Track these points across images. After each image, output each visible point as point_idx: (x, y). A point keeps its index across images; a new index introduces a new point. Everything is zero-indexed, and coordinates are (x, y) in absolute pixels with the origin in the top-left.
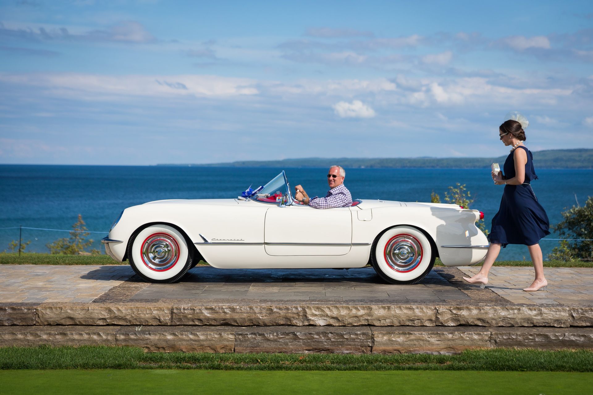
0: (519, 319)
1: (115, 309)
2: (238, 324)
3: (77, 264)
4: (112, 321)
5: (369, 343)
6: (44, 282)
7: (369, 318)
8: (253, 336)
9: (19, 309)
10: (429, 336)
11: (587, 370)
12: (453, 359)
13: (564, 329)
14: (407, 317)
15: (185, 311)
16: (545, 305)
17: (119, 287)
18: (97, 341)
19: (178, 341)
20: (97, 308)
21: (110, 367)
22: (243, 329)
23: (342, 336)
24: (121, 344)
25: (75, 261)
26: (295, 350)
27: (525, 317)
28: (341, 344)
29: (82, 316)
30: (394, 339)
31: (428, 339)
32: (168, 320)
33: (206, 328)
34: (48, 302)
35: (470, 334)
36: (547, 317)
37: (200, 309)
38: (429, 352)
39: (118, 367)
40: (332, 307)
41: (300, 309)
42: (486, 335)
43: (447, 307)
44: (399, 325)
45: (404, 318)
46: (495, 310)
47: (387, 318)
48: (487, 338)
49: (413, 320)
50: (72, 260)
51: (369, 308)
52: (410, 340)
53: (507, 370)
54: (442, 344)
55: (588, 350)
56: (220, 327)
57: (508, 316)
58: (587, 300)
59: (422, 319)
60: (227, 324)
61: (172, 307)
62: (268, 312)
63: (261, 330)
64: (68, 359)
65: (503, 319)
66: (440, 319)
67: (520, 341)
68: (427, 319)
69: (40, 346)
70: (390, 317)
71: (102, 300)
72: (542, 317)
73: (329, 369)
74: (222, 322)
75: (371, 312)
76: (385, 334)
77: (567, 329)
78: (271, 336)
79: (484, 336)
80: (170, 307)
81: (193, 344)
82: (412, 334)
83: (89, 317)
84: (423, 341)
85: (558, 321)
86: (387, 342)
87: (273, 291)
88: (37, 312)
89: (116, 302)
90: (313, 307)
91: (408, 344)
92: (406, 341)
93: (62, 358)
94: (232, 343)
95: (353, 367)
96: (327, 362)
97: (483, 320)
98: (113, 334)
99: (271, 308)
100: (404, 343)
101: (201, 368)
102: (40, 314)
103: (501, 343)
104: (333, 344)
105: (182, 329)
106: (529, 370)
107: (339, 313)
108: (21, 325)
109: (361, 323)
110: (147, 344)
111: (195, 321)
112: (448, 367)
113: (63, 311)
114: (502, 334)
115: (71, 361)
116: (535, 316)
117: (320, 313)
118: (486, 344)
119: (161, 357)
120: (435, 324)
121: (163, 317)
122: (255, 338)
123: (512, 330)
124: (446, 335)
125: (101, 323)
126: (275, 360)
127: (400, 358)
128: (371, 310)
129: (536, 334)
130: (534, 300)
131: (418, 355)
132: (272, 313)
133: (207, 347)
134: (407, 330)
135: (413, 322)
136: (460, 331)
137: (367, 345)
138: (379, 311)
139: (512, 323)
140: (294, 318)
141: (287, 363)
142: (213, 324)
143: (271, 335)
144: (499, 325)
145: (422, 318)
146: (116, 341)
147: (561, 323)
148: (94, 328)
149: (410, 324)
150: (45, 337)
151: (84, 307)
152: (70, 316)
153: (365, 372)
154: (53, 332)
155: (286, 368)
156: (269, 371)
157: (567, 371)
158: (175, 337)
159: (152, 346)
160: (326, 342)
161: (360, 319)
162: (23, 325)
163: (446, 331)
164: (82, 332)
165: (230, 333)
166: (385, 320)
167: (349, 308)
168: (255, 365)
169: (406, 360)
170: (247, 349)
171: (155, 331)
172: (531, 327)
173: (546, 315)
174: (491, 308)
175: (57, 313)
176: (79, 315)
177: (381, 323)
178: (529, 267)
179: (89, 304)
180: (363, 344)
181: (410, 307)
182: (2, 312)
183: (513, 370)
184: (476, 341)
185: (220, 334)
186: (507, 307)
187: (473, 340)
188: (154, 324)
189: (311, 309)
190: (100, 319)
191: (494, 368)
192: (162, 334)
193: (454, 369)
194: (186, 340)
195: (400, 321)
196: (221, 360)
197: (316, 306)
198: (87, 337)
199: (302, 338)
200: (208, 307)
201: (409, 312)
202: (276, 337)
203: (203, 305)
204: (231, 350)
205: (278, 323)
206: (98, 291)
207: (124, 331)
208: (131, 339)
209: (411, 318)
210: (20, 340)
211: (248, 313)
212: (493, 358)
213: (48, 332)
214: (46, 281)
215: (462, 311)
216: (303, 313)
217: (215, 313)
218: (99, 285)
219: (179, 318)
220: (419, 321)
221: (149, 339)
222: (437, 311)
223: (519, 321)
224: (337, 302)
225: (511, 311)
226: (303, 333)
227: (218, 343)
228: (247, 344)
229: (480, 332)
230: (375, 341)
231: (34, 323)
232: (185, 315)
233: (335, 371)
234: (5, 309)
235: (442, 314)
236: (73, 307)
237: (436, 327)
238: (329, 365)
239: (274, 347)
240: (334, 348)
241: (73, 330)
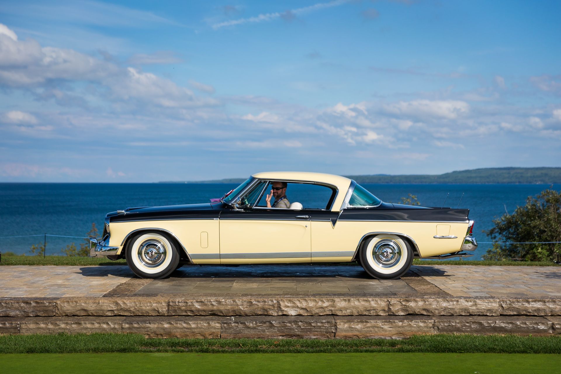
0: (458, 309)
1: (121, 302)
2: (223, 314)
4: (119, 312)
5: (332, 330)
6: (63, 280)
7: (333, 309)
8: (236, 325)
9: (42, 303)
10: (383, 324)
11: (515, 352)
12: (402, 343)
13: (495, 317)
14: (365, 308)
15: (179, 304)
16: (479, 297)
17: (125, 284)
18: (106, 329)
19: (173, 329)
20: (106, 301)
21: (117, 351)
22: (228, 318)
23: (310, 324)
24: (126, 332)
25: (89, 262)
26: (271, 336)
27: (462, 307)
28: (309, 331)
29: (94, 308)
30: (353, 326)
31: (381, 326)
32: (165, 312)
33: (197, 318)
34: (66, 296)
35: (417, 322)
36: (481, 307)
37: (192, 302)
38: (383, 337)
39: (124, 351)
40: (302, 299)
41: (275, 302)
42: (430, 322)
43: (398, 299)
44: (357, 314)
45: (362, 309)
46: (438, 302)
47: (347, 308)
48: (431, 325)
49: (369, 311)
50: (87, 261)
51: (333, 301)
52: (367, 327)
53: (448, 352)
54: (394, 331)
55: (515, 334)
56: (209, 317)
57: (449, 307)
58: (514, 293)
59: (378, 310)
60: (214, 315)
61: (168, 301)
62: (248, 304)
63: (242, 319)
64: (82, 344)
65: (445, 310)
66: (392, 309)
67: (459, 328)
68: (381, 309)
69: (59, 333)
70: (350, 308)
71: (111, 294)
72: (477, 308)
73: (299, 352)
74: (210, 313)
76: (346, 322)
77: (497, 318)
78: (251, 325)
79: (428, 323)
80: (167, 301)
81: (186, 332)
82: (368, 322)
83: (100, 309)
84: (378, 328)
85: (489, 310)
86: (347, 329)
87: (253, 286)
88: (57, 305)
89: (122, 297)
90: (286, 300)
91: (365, 331)
92: (363, 328)
93: (77, 343)
94: (219, 330)
95: (319, 350)
96: (298, 346)
97: (427, 310)
98: (120, 323)
99: (251, 301)
100: (362, 330)
101: (193, 352)
102: (59, 307)
103: (442, 329)
104: (303, 330)
105: (177, 319)
106: (466, 352)
107: (308, 305)
108: (43, 316)
109: (326, 313)
110: (148, 331)
111: (188, 312)
112: (398, 350)
113: (78, 305)
114: (443, 322)
115: (84, 346)
116: (471, 306)
117: (292, 305)
118: (430, 331)
119: (160, 342)
120: (387, 314)
121: (161, 308)
122: (237, 327)
123: (452, 319)
124: (397, 322)
125: (110, 314)
126: (254, 344)
127: (358, 342)
128: (334, 303)
129: (472, 322)
130: (470, 293)
131: (374, 339)
132: (252, 305)
133: (198, 334)
134: (364, 318)
136: (409, 319)
137: (331, 332)
138: (341, 303)
139: (452, 312)
140: (270, 309)
141: (264, 347)
142: (203, 314)
143: (251, 323)
144: (441, 314)
145: (376, 308)
146: (122, 329)
147: (493, 312)
148: (104, 318)
149: (367, 314)
150: (63, 326)
151: (96, 300)
152: (84, 308)
153: (330, 354)
154: (69, 322)
155: (264, 351)
156: (249, 354)
157: (498, 353)
158: (171, 326)
159: (152, 333)
161: (325, 310)
162: (45, 316)
163: (397, 319)
164: (94, 322)
165: (217, 322)
166: (346, 310)
167: (316, 301)
168: (238, 349)
169: (364, 343)
170: (231, 336)
171: (155, 321)
172: (467, 316)
173: (480, 306)
174: (434, 300)
175: (73, 306)
176: (91, 307)
177: (342, 313)
178: (466, 265)
179: (100, 298)
180: (327, 330)
181: (366, 299)
182: (28, 305)
183: (452, 352)
184: (422, 328)
185: (209, 323)
186: (447, 299)
187: (419, 327)
188: (154, 314)
190: (109, 311)
191: (436, 351)
192: (161, 323)
193: (403, 351)
194: (180, 328)
195: (359, 311)
196: (209, 345)
197: (289, 299)
198: (98, 326)
199: (277, 326)
200: (198, 300)
201: (366, 304)
202: (255, 325)
203: (194, 299)
204: (218, 337)
205: (256, 313)
206: (107, 287)
207: (128, 321)
208: (135, 328)
209: (368, 309)
210: (42, 328)
211: (231, 305)
212: (436, 342)
213: (65, 322)
214: (65, 279)
215: (410, 303)
216: (278, 305)
217: (204, 305)
218: (108, 282)
219: (174, 310)
220: (375, 311)
221: (150, 327)
222: (390, 303)
223: (457, 311)
224: (306, 295)
225: (450, 302)
226: (277, 321)
227: (206, 331)
228: (231, 331)
229: (425, 321)
230: (338, 328)
231: (54, 314)
232: (179, 307)
233: (304, 354)
234: (31, 302)
235: (393, 305)
236: (87, 301)
237: (389, 316)
238: (299, 348)
239: (253, 334)
240: (304, 334)
241: (86, 320)
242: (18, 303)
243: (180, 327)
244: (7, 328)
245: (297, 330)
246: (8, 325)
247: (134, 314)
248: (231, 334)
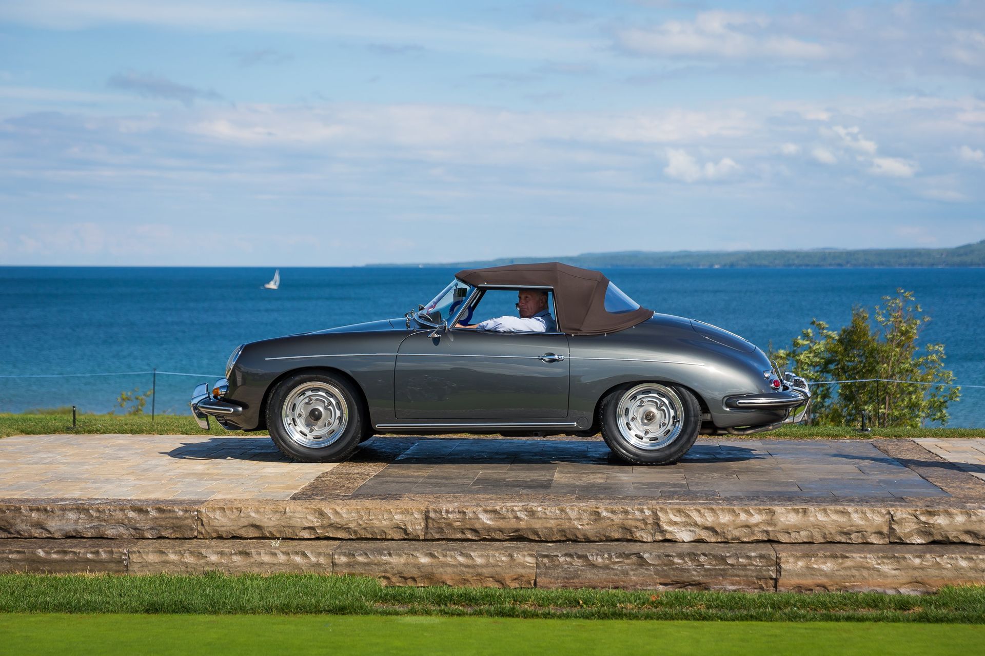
1: (331, 511)
2: (540, 537)
4: (325, 531)
5: (771, 573)
7: (770, 529)
8: (568, 559)
9: (169, 511)
10: (879, 562)
12: (925, 602)
14: (838, 527)
15: (449, 515)
18: (300, 566)
19: (438, 568)
20: (299, 509)
21: (327, 611)
22: (550, 546)
23: (723, 559)
24: (342, 572)
26: (641, 584)
28: (721, 575)
29: (275, 523)
30: (815, 566)
31: (877, 566)
32: (420, 531)
33: (486, 545)
34: (216, 498)
35: (952, 558)
37: (474, 512)
38: (879, 589)
39: (341, 610)
40: (705, 508)
41: (647, 513)
42: (982, 560)
43: (910, 510)
44: (822, 540)
45: (831, 529)
47: (802, 528)
48: (984, 565)
49: (847, 534)
51: (770, 512)
52: (845, 568)
54: (903, 576)
56: (510, 543)
59: (865, 531)
60: (522, 538)
61: (426, 508)
62: (592, 517)
63: (580, 548)
64: (256, 597)
66: (897, 531)
68: (874, 531)
69: (205, 573)
70: (807, 527)
71: (306, 495)
73: (704, 619)
74: (512, 534)
75: (773, 518)
76: (799, 557)
78: (600, 560)
79: (978, 562)
80: (423, 508)
81: (463, 573)
82: (847, 557)
83: (288, 525)
84: (868, 570)
86: (802, 571)
87: (595, 480)
88: (200, 516)
89: (330, 500)
90: (671, 509)
91: (841, 575)
92: (837, 570)
93: (244, 594)
94: (532, 571)
95: (747, 615)
96: (700, 605)
97: (975, 534)
98: (329, 554)
99: (597, 510)
100: (833, 574)
101: (482, 615)
102: (204, 520)
104: (708, 573)
105: (444, 547)
107: (717, 519)
108: (172, 537)
109: (755, 538)
110: (385, 571)
111: (466, 532)
112: (918, 617)
113: (242, 515)
115: (260, 601)
117: (684, 519)
118: (983, 577)
119: (412, 595)
120: (887, 540)
121: (412, 525)
122: (571, 563)
124: (910, 559)
125: (306, 534)
126: (608, 601)
127: (828, 599)
128: (773, 515)
131: (861, 594)
132: (599, 519)
133: (488, 577)
134: (838, 549)
135: (849, 535)
136: (934, 552)
137: (767, 577)
138: (787, 516)
140: (637, 527)
141: (630, 606)
142: (497, 537)
143: (598, 557)
145: (863, 528)
146: (333, 567)
148: (295, 543)
149: (843, 540)
150: (214, 558)
151: (278, 507)
152: (254, 523)
153: (770, 624)
154: (226, 550)
155: (630, 615)
156: (600, 621)
158: (433, 560)
159: (394, 575)
160: (695, 570)
161: (754, 531)
162: (177, 538)
163: (910, 552)
164: (276, 551)
165: (528, 554)
166: (798, 532)
167: (734, 511)
168: (575, 610)
169: (841, 603)
170: (558, 582)
171: (399, 550)
175: (232, 517)
176: (269, 521)
177: (791, 537)
179: (285, 502)
180: (760, 574)
181: (842, 509)
182: (142, 515)
184: (964, 572)
185: (511, 556)
187: (957, 569)
188: (396, 536)
189: (666, 512)
190: (305, 528)
192: (412, 555)
193: (929, 621)
194: (453, 565)
195: (825, 534)
196: (514, 600)
197: (676, 507)
198: (284, 559)
199: (653, 563)
200: (488, 508)
201: (842, 519)
202: (607, 562)
203: (478, 505)
204: (530, 584)
205: (610, 536)
206: (297, 481)
207: (346, 549)
208: (359, 563)
209: (845, 530)
210: (173, 563)
211: (557, 519)
213: (218, 550)
215: (936, 517)
216: (653, 519)
217: (500, 518)
218: (297, 470)
219: (438, 528)
220: (860, 534)
221: (390, 563)
222: (892, 516)
224: (712, 500)
226: (654, 554)
227: (507, 571)
228: (557, 573)
229: (971, 556)
230: (782, 569)
231: (195, 534)
232: (448, 521)
233: (716, 622)
234: (147, 510)
235: (900, 522)
236: (260, 508)
237: (891, 545)
238: (704, 610)
239: (605, 579)
240: (710, 581)
241: (260, 547)
242: (122, 510)
243: (451, 563)
244: (102, 562)
245: (697, 571)
246: (104, 556)
247: (356, 535)
248: (557, 580)
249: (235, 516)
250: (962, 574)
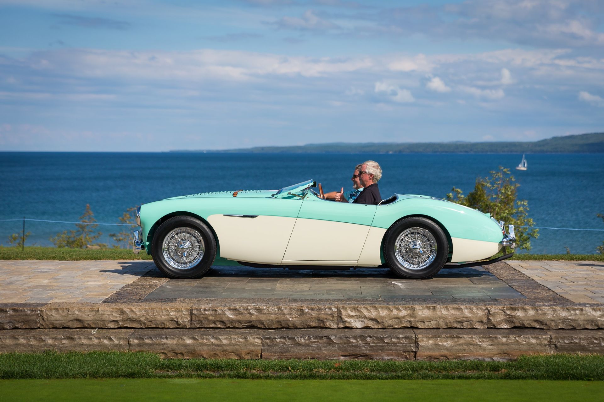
0: (581, 321)
1: (128, 310)
2: (265, 326)
3: (85, 259)
4: (124, 323)
5: (412, 348)
6: (49, 279)
7: (412, 320)
8: (282, 340)
9: (21, 311)
10: (480, 340)
12: (508, 366)
14: (455, 318)
15: (206, 312)
17: (132, 284)
18: (107, 346)
19: (198, 347)
20: (108, 308)
21: (123, 376)
22: (271, 332)
23: (382, 339)
24: (135, 350)
25: (83, 256)
26: (329, 356)
27: (588, 318)
28: (381, 349)
29: (91, 318)
30: (440, 343)
31: (479, 343)
32: (187, 323)
33: (230, 331)
34: (53, 302)
35: (526, 338)
37: (222, 310)
38: (480, 358)
39: (132, 375)
40: (371, 307)
41: (334, 310)
42: (545, 339)
43: (500, 307)
44: (445, 327)
45: (451, 319)
46: (555, 311)
47: (432, 319)
48: (546, 342)
49: (461, 322)
50: (79, 254)
51: (412, 309)
52: (459, 345)
53: (571, 379)
54: (495, 349)
56: (245, 330)
57: (569, 317)
59: (472, 321)
60: (253, 327)
61: (191, 308)
62: (298, 313)
63: (290, 333)
64: (76, 366)
65: (564, 321)
66: (492, 320)
67: (584, 346)
68: (477, 321)
69: (44, 352)
70: (435, 318)
71: (113, 299)
73: (368, 378)
74: (247, 324)
75: (414, 312)
76: (430, 338)
78: (303, 341)
79: (542, 340)
80: (189, 307)
81: (215, 350)
82: (460, 338)
83: (100, 319)
84: (474, 345)
86: (432, 347)
87: (302, 288)
88: (41, 314)
89: (129, 303)
90: (349, 307)
91: (456, 349)
92: (454, 346)
93: (69, 366)
94: (259, 348)
95: (396, 376)
96: (366, 369)
97: (541, 322)
98: (126, 338)
99: (302, 308)
100: (452, 348)
101: (225, 377)
102: (45, 316)
103: (562, 348)
104: (372, 349)
105: (202, 333)
106: (597, 380)
107: (378, 314)
108: (23, 328)
109: (403, 325)
110: (163, 349)
111: (217, 323)
112: (504, 376)
113: (70, 313)
114: (564, 338)
115: (79, 369)
116: (600, 317)
117: (357, 314)
118: (545, 349)
119: (180, 364)
120: (486, 326)
121: (182, 318)
122: (284, 343)
123: (574, 333)
124: (500, 338)
125: (112, 325)
126: (307, 367)
127: (448, 365)
128: (414, 311)
129: (602, 338)
130: (597, 299)
131: (469, 361)
132: (303, 314)
133: (231, 352)
134: (455, 333)
135: (462, 324)
136: (515, 334)
137: (410, 350)
138: (423, 312)
139: (574, 325)
140: (327, 319)
141: (321, 370)
142: (237, 326)
143: (302, 338)
144: (559, 327)
145: (471, 319)
146: (129, 346)
148: (105, 331)
149: (458, 327)
150: (50, 341)
151: (94, 308)
152: (78, 318)
153: (410, 381)
154: (59, 336)
155: (321, 376)
156: (302, 381)
158: (195, 342)
159: (169, 351)
160: (364, 346)
161: (402, 321)
162: (26, 329)
163: (500, 334)
164: (92, 336)
165: (257, 337)
166: (430, 322)
167: (389, 308)
168: (286, 374)
169: (456, 367)
170: (276, 355)
171: (173, 335)
172: (595, 329)
174: (549, 309)
175: (63, 314)
176: (88, 317)
177: (425, 325)
178: (586, 261)
179: (99, 304)
180: (405, 349)
181: (457, 307)
182: (3, 314)
183: (578, 379)
184: (534, 346)
185: (245, 338)
186: (567, 307)
187: (530, 344)
188: (171, 326)
189: (346, 309)
190: (111, 321)
191: (556, 377)
192: (181, 338)
193: (510, 378)
194: (207, 345)
195: (447, 322)
196: (247, 367)
197: (353, 306)
198: (97, 342)
199: (337, 342)
200: (231, 307)
201: (457, 313)
202: (307, 342)
203: (225, 306)
204: (258, 356)
205: (310, 325)
206: (109, 290)
207: (138, 335)
208: (146, 344)
209: (459, 320)
210: (22, 345)
211: (276, 314)
212: (554, 365)
213: (53, 336)
214: (51, 279)
215: (517, 311)
216: (338, 314)
217: (239, 314)
218: (109, 283)
219: (199, 320)
220: (468, 323)
221: (166, 344)
222: (489, 311)
223: (581, 323)
224: (376, 301)
225: (572, 312)
226: (337, 336)
227: (243, 348)
228: (275, 349)
229: (538, 336)
230: (419, 346)
231: (38, 326)
232: (205, 316)
233: (376, 381)
234: (6, 310)
235: (494, 315)
236: (82, 308)
237: (488, 330)
238: (368, 373)
239: (306, 353)
240: (373, 353)
241: (82, 334)
243: (207, 343)
245: (365, 347)
248: (275, 353)
249: (65, 314)
250: (532, 348)
